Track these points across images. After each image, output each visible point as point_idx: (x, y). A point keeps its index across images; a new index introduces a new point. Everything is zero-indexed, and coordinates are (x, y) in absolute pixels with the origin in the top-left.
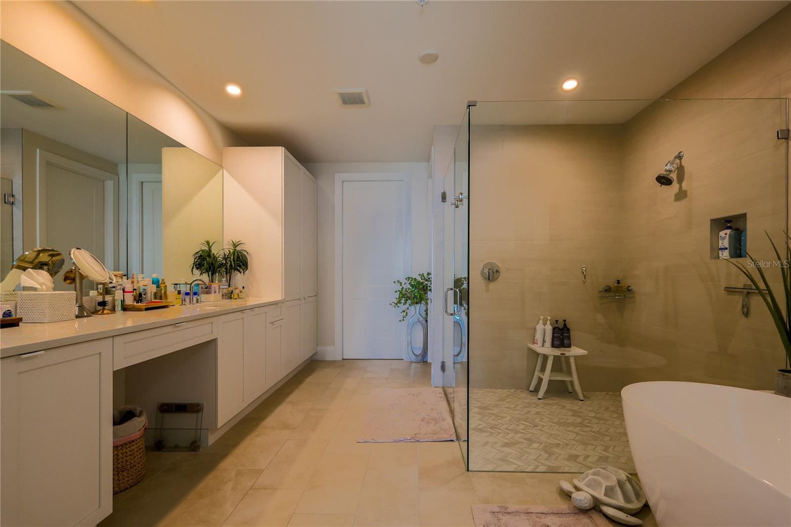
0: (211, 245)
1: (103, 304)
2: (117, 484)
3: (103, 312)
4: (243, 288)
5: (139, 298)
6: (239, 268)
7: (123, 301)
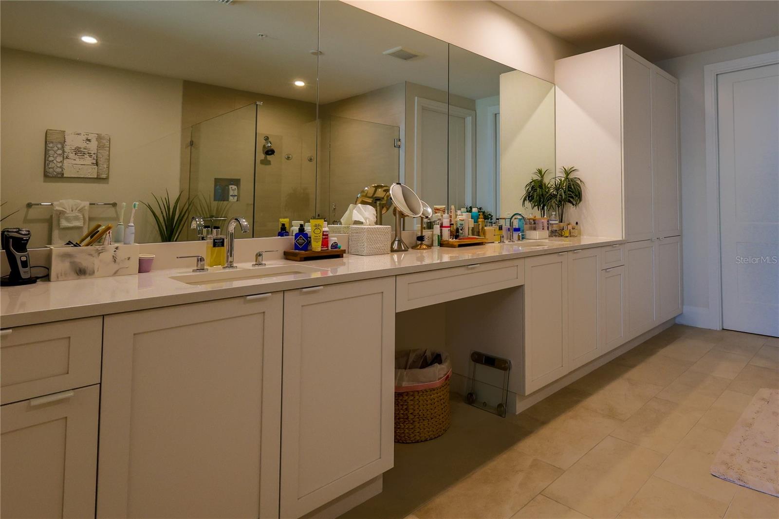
0: (543, 173)
1: (421, 238)
2: (418, 432)
3: (420, 247)
4: (577, 223)
5: (456, 234)
6: (572, 200)
7: (441, 236)
